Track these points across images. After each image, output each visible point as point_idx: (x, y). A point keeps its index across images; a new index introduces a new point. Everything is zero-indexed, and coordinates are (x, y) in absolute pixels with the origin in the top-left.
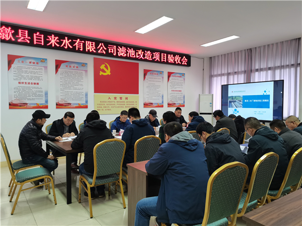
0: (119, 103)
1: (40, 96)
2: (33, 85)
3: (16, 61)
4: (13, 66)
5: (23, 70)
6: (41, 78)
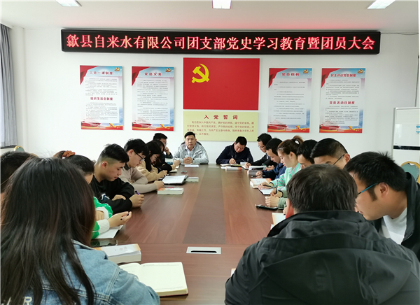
0: (222, 124)
1: (114, 114)
2: (107, 101)
3: (89, 72)
4: (85, 78)
5: (96, 82)
6: (115, 91)
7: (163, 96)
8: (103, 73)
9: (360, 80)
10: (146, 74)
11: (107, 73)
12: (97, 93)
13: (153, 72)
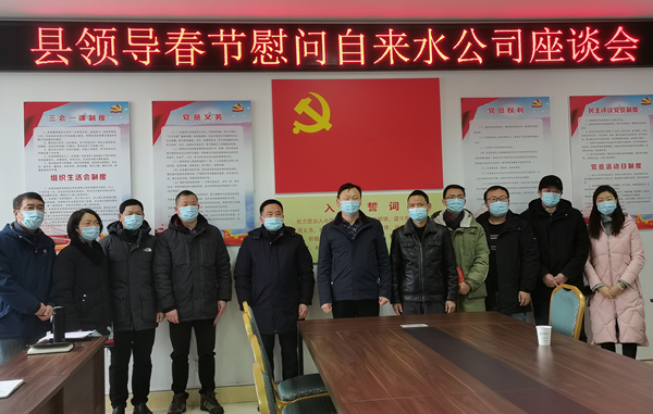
2: (91, 183)
3: (46, 116)
4: (37, 131)
5: (65, 139)
6: (111, 159)
7: (227, 165)
8: (83, 118)
10: (186, 117)
11: (92, 118)
12: (68, 165)
13: (203, 113)
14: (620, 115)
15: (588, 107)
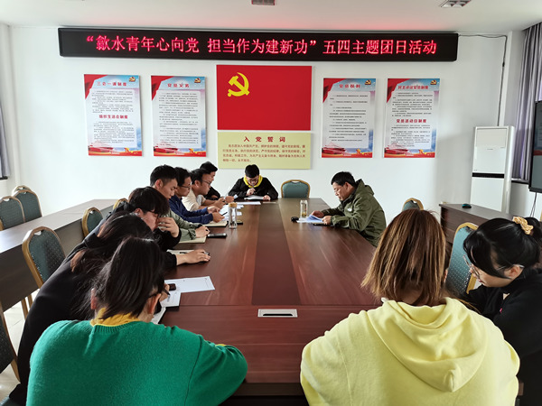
0: (267, 148)
1: (130, 136)
2: (120, 120)
3: (96, 82)
4: (91, 91)
5: (105, 96)
6: (130, 107)
7: (191, 113)
8: (115, 84)
9: (433, 93)
10: (170, 85)
11: (119, 84)
12: (108, 110)
13: (179, 83)
14: (417, 91)
15: (398, 85)
